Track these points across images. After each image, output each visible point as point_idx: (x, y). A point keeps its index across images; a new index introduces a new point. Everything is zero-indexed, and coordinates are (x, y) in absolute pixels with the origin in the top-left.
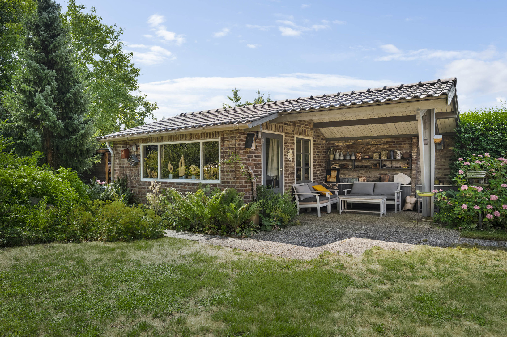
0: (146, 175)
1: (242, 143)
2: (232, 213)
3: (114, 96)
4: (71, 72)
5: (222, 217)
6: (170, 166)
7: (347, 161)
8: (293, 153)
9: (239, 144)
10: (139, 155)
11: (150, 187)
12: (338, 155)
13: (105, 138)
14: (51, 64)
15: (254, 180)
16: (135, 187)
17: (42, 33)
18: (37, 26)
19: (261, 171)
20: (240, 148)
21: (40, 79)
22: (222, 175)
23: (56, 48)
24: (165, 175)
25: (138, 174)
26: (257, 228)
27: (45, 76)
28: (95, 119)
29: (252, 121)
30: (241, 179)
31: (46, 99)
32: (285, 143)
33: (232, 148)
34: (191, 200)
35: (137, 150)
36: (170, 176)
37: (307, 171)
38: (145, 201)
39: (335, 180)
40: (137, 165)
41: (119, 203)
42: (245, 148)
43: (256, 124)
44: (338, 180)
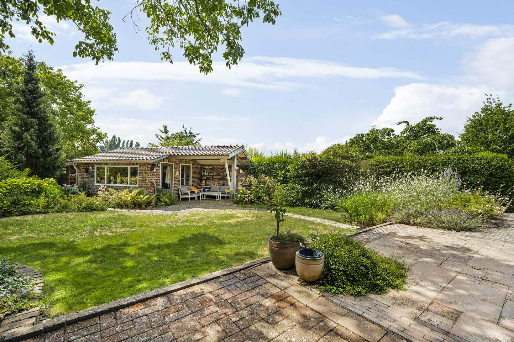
0: (98, 182)
1: (148, 168)
2: (141, 199)
3: (75, 130)
4: (47, 120)
5: (136, 201)
6: (112, 177)
7: (210, 176)
8: (179, 172)
9: (147, 169)
10: (94, 171)
11: (100, 188)
12: (205, 173)
13: (72, 161)
14: (33, 115)
15: (155, 185)
16: (91, 188)
17: (28, 96)
18: (24, 92)
19: (159, 181)
20: (148, 171)
21: (26, 124)
22: (139, 183)
23: (37, 105)
24: (109, 182)
25: (93, 181)
26: (154, 206)
27: (30, 122)
28: (63, 148)
29: (153, 160)
30: (148, 184)
31: (30, 136)
32: (174, 167)
33: (144, 171)
34: (121, 194)
35: (93, 168)
36: (112, 182)
37: (188, 180)
38: (97, 195)
39: (204, 185)
40: (92, 176)
41: (83, 195)
42: (151, 171)
43: (155, 161)
44: (205, 185)
